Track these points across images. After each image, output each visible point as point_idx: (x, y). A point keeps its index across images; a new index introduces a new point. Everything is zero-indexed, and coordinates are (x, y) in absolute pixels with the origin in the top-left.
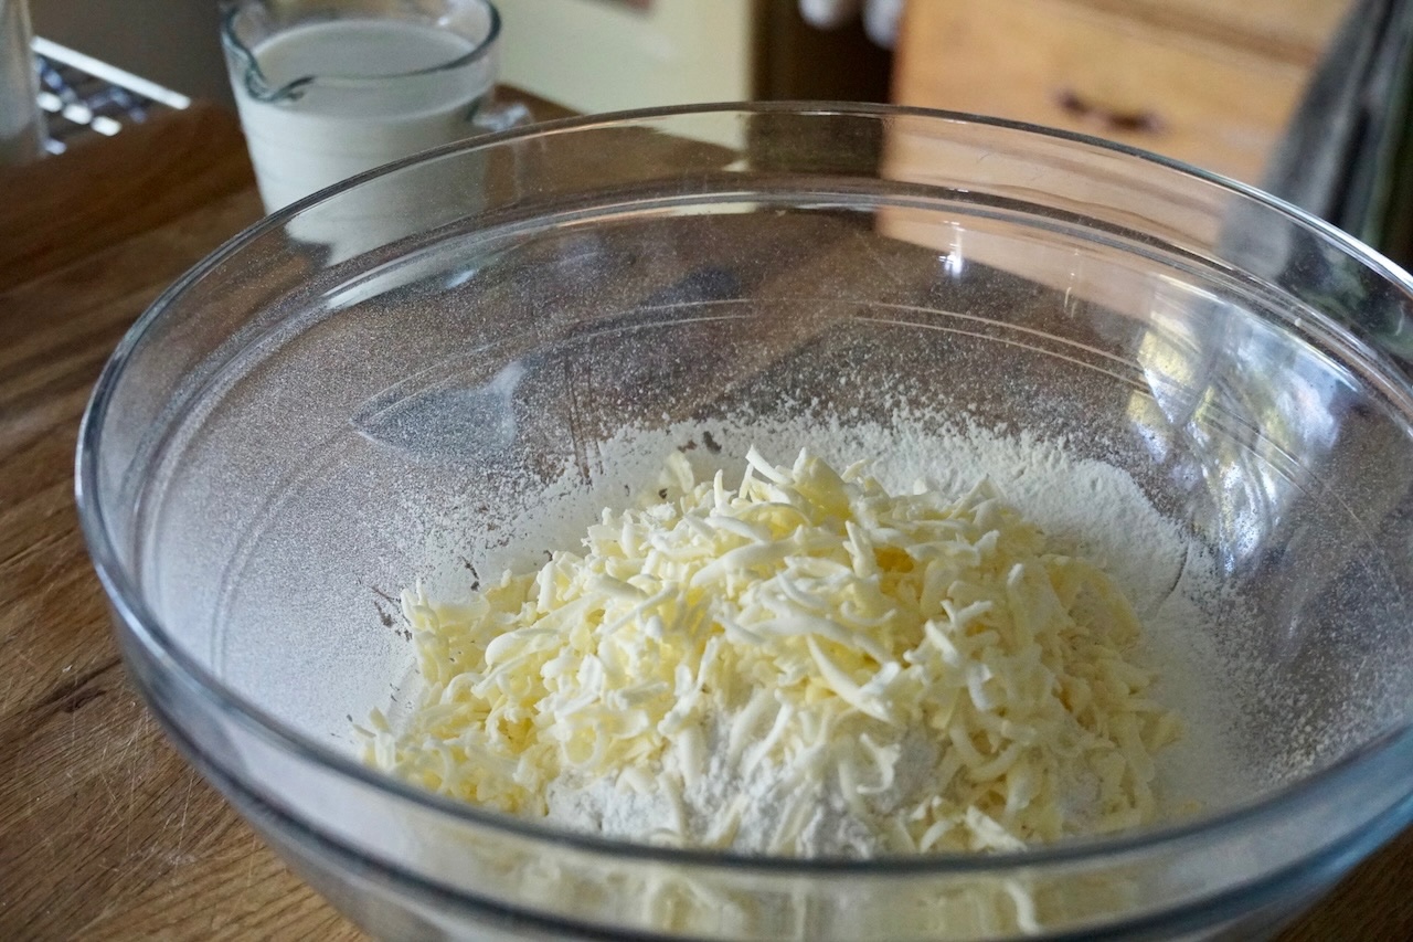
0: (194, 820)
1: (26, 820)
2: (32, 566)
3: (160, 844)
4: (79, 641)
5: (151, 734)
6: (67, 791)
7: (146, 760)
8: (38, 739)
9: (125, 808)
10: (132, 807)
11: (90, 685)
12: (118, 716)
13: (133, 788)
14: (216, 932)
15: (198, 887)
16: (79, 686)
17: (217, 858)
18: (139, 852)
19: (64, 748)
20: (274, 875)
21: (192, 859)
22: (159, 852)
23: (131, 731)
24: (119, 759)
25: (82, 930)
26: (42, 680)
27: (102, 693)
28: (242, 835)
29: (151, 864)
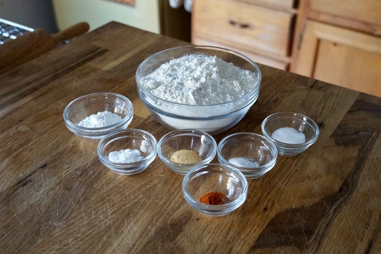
0: (60, 213)
1: (15, 217)
2: (9, 149)
3: (52, 220)
4: (23, 167)
5: (46, 191)
6: (25, 208)
7: (45, 198)
8: (15, 195)
9: (41, 212)
10: (43, 211)
11: (28, 179)
12: (37, 187)
13: (43, 206)
14: (70, 243)
15: (64, 231)
16: (25, 180)
17: (68, 223)
18: (46, 223)
19: (23, 197)
20: (83, 226)
21: (61, 224)
22: (52, 223)
23: (41, 190)
24: (38, 198)
25: (34, 246)
26: (15, 179)
27: (31, 181)
28: (73, 216)
29: (50, 226)
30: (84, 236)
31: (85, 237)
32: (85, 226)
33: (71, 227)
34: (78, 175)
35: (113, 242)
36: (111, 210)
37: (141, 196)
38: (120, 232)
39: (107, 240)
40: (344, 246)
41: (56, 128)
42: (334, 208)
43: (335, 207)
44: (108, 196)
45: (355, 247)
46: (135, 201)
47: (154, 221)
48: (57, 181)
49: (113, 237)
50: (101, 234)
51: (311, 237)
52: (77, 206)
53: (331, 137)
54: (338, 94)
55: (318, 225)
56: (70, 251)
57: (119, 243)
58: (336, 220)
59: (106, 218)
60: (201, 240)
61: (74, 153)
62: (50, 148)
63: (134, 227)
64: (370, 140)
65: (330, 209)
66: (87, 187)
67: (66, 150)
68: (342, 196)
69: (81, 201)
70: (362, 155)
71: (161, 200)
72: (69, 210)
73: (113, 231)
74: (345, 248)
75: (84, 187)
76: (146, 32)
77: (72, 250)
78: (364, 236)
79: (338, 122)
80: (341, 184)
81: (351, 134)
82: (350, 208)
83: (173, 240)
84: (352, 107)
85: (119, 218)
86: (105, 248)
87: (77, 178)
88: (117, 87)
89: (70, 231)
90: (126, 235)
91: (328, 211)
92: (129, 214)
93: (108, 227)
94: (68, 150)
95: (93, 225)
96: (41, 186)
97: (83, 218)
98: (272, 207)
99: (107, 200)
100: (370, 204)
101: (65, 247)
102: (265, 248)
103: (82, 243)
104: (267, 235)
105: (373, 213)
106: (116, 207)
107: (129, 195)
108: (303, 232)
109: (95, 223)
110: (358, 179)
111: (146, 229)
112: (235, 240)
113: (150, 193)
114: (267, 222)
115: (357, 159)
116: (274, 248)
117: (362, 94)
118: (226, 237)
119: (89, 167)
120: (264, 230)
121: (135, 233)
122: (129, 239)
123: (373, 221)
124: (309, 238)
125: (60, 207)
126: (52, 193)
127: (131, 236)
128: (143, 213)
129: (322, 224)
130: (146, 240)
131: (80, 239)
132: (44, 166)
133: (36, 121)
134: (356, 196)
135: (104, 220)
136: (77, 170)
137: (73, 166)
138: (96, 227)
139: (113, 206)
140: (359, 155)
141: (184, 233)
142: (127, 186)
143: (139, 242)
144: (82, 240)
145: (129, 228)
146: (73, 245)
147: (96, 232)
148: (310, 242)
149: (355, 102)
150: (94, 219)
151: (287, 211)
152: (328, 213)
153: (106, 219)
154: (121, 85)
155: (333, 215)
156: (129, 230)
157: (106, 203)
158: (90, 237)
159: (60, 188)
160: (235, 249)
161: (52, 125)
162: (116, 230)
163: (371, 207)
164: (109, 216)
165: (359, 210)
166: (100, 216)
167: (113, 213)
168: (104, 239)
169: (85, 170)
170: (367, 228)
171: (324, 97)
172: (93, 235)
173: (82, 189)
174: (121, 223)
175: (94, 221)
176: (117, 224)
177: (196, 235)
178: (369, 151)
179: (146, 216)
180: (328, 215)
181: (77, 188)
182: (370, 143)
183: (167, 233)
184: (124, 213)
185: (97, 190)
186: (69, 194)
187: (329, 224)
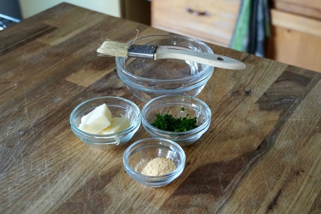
0: (2, 166)
14: (9, 191)
15: (4, 181)
17: (8, 174)
21: (2, 175)
28: (14, 169)
30: (22, 185)
31: (22, 186)
32: (23, 177)
33: (10, 178)
34: (21, 135)
35: (47, 190)
36: (48, 164)
37: (76, 152)
38: (55, 182)
39: (42, 189)
40: (255, 194)
42: (251, 162)
43: (252, 162)
44: (46, 152)
45: (266, 195)
46: (71, 156)
47: (86, 174)
48: (1, 140)
49: (48, 186)
50: (37, 183)
51: (226, 187)
52: (18, 161)
53: (256, 102)
54: (268, 66)
55: (234, 176)
56: (8, 197)
57: (53, 191)
58: (251, 173)
59: (43, 170)
60: (127, 189)
61: (18, 116)
63: (68, 178)
64: (292, 106)
65: (246, 164)
66: (28, 145)
67: (11, 114)
68: (260, 153)
69: (21, 157)
70: (283, 119)
71: (94, 156)
72: (10, 164)
73: (48, 181)
74: (256, 195)
75: (25, 145)
76: (94, 12)
77: (10, 196)
78: (274, 186)
79: (265, 90)
80: (260, 143)
81: (275, 101)
82: (265, 163)
83: (102, 189)
84: (279, 77)
85: (54, 171)
86: (40, 195)
87: (19, 138)
88: (63, 60)
89: (10, 181)
90: (60, 185)
91: (245, 165)
92: (64, 167)
93: (44, 178)
94: (13, 114)
95: (31, 176)
97: (22, 170)
98: (195, 162)
99: (45, 155)
100: (284, 160)
101: (4, 194)
102: (184, 196)
103: (19, 191)
104: (187, 185)
105: (286, 167)
106: (52, 162)
107: (65, 152)
108: (220, 182)
109: (33, 175)
110: (276, 139)
111: (78, 180)
113: (85, 150)
114: (188, 175)
115: (277, 122)
116: (192, 195)
117: (290, 66)
119: (31, 128)
120: (185, 181)
121: (68, 183)
122: (62, 188)
123: (285, 173)
124: (225, 187)
125: (2, 161)
127: (64, 186)
128: (77, 167)
129: (238, 176)
130: (77, 189)
131: (18, 188)
134: (272, 152)
135: (41, 172)
137: (16, 127)
138: (33, 178)
139: (50, 160)
140: (280, 119)
141: (112, 184)
142: (64, 144)
143: (71, 190)
146: (11, 193)
147: (33, 182)
148: (226, 190)
149: (283, 73)
150: (32, 171)
151: (208, 165)
153: (43, 171)
154: (67, 58)
155: (249, 168)
156: (63, 180)
157: (44, 158)
159: (3, 146)
160: (157, 196)
162: (51, 180)
163: (285, 162)
164: (46, 169)
165: (273, 165)
166: (38, 169)
167: (50, 166)
168: (40, 188)
169: (27, 130)
170: (278, 180)
171: (254, 69)
172: (30, 184)
173: (23, 147)
174: (56, 175)
175: (32, 172)
176: (52, 176)
177: (123, 184)
178: (289, 115)
179: (79, 169)
180: (244, 168)
181: (18, 145)
182: (291, 109)
183: (97, 183)
184: (60, 166)
185: (37, 147)
186: (11, 151)
187: (244, 176)
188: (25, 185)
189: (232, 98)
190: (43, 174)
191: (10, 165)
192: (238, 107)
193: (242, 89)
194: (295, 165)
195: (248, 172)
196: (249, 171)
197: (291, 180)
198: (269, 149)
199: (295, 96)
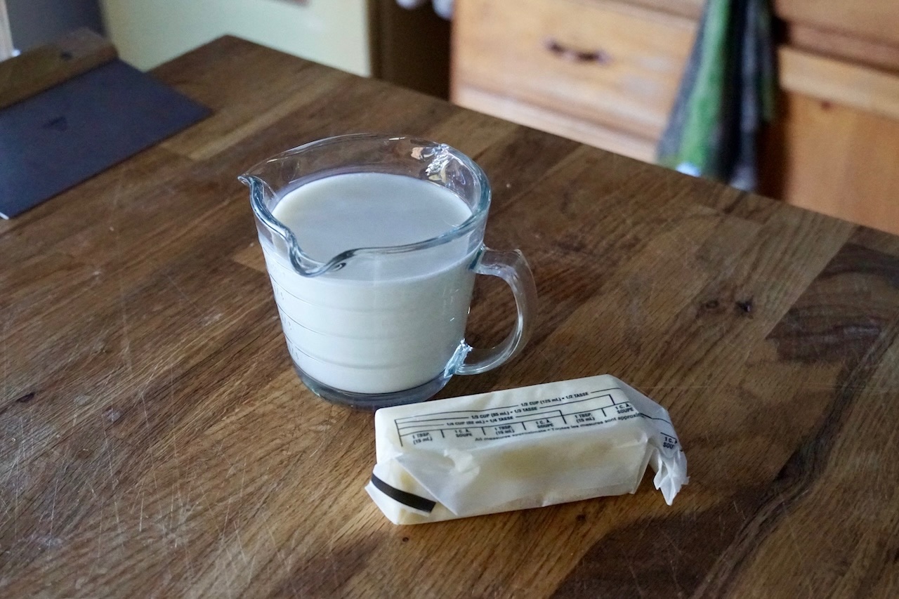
0: (61, 515)
3: (38, 532)
5: (28, 459)
7: (25, 476)
9: (12, 509)
10: (17, 508)
12: (5, 448)
13: (17, 495)
14: (78, 590)
15: (64, 560)
17: (76, 540)
18: (23, 539)
20: (114, 549)
21: (60, 541)
22: (37, 538)
23: (14, 457)
24: (7, 477)
28: (92, 522)
29: (32, 546)
30: (113, 573)
31: (116, 577)
32: (118, 550)
33: (84, 551)
34: (110, 421)
35: (186, 589)
36: (188, 510)
37: (266, 477)
38: (206, 565)
39: (172, 585)
41: (64, 303)
42: (760, 518)
43: (764, 518)
44: (182, 475)
46: (250, 489)
47: (293, 542)
48: (58, 436)
49: (186, 578)
50: (158, 568)
51: (693, 593)
52: (103, 500)
53: (769, 337)
54: (798, 228)
55: (713, 561)
57: (200, 592)
58: (762, 552)
59: (173, 530)
60: (410, 592)
61: (105, 367)
62: (44, 353)
63: (243, 554)
64: (873, 349)
65: (749, 523)
66: (131, 452)
67: (84, 360)
68: (785, 490)
69: (113, 488)
70: (847, 387)
71: (316, 488)
72: (82, 508)
73: (187, 563)
75: (123, 453)
79: (792, 301)
80: (784, 458)
81: (824, 333)
82: (803, 522)
83: (338, 590)
84: (832, 262)
85: (205, 532)
87: (107, 430)
88: (226, 203)
89: (81, 561)
90: (220, 574)
91: (744, 528)
92: (230, 521)
93: (176, 552)
94: (90, 359)
95: (139, 547)
96: (16, 447)
97: (114, 528)
98: (600, 515)
99: (178, 485)
100: (856, 513)
103: (107, 590)
104: (580, 584)
105: (862, 534)
106: (199, 505)
107: (234, 475)
108: (675, 579)
109: (144, 543)
110: (830, 449)
111: (271, 561)
112: (496, 593)
113: (289, 471)
114: (583, 552)
117: (861, 229)
118: (473, 586)
119: (140, 402)
120: (573, 571)
121: (243, 569)
122: (228, 584)
123: (860, 556)
124: (689, 594)
125: (59, 499)
126: (41, 464)
127: (233, 577)
128: (267, 521)
129: (726, 560)
130: (269, 588)
131: (104, 581)
132: (28, 398)
133: (15, 286)
134: (821, 489)
135: (167, 534)
136: (109, 408)
137: (99, 398)
138: (146, 554)
139: (192, 500)
140: (838, 387)
141: (368, 574)
142: (231, 451)
143: (252, 592)
144: (107, 583)
145: (229, 556)
146: (86, 595)
147: (144, 565)
149: (842, 250)
150: (143, 531)
151: (638, 525)
152: (742, 531)
153: (173, 532)
154: (236, 197)
155: (757, 536)
156: (227, 561)
157: (175, 493)
158: (128, 576)
159: (62, 453)
161: (55, 296)
162: (195, 560)
163: (859, 519)
164: (181, 525)
165: (826, 528)
166: (159, 525)
167: (192, 518)
168: (166, 582)
169: (131, 408)
170: (843, 575)
171: (760, 235)
172: (137, 571)
173: (119, 457)
174: (211, 544)
175: (143, 536)
176: (199, 545)
177: (397, 577)
178: (865, 376)
179: (274, 528)
180: (742, 536)
181: (105, 454)
182: (870, 357)
183: (324, 571)
184: (220, 519)
185: (156, 459)
186: (84, 469)
187: (742, 561)
188: (123, 572)
189: (700, 322)
190: (172, 542)
191: (82, 512)
192: (718, 350)
193: (727, 294)
194: (889, 531)
195: (754, 551)
196: (758, 544)
197: (879, 578)
198: (811, 479)
199: (878, 318)
